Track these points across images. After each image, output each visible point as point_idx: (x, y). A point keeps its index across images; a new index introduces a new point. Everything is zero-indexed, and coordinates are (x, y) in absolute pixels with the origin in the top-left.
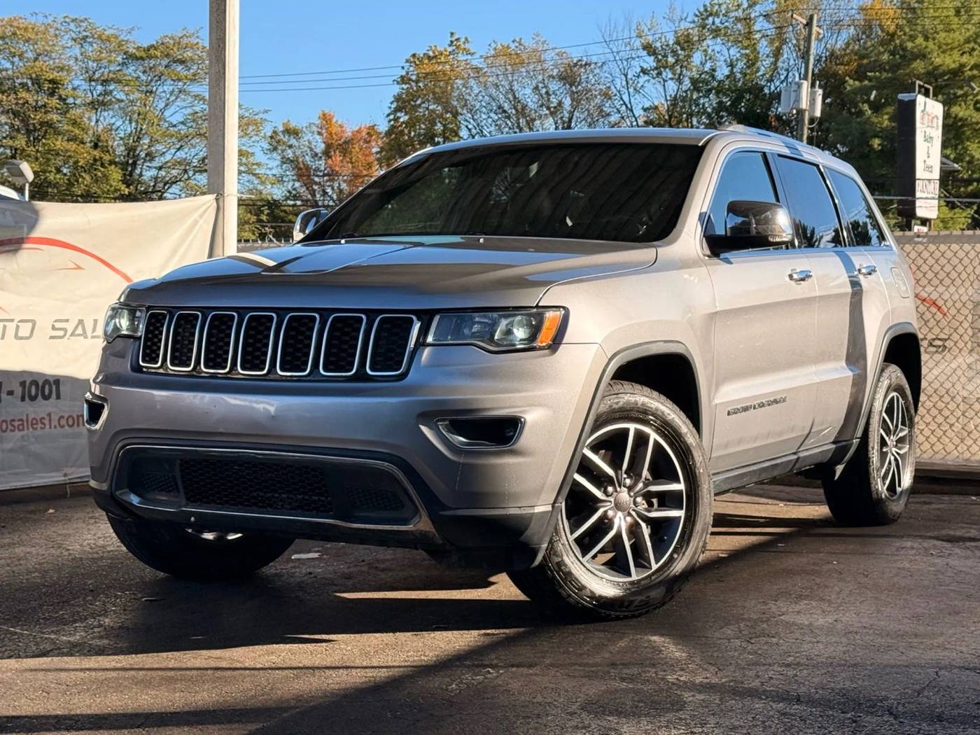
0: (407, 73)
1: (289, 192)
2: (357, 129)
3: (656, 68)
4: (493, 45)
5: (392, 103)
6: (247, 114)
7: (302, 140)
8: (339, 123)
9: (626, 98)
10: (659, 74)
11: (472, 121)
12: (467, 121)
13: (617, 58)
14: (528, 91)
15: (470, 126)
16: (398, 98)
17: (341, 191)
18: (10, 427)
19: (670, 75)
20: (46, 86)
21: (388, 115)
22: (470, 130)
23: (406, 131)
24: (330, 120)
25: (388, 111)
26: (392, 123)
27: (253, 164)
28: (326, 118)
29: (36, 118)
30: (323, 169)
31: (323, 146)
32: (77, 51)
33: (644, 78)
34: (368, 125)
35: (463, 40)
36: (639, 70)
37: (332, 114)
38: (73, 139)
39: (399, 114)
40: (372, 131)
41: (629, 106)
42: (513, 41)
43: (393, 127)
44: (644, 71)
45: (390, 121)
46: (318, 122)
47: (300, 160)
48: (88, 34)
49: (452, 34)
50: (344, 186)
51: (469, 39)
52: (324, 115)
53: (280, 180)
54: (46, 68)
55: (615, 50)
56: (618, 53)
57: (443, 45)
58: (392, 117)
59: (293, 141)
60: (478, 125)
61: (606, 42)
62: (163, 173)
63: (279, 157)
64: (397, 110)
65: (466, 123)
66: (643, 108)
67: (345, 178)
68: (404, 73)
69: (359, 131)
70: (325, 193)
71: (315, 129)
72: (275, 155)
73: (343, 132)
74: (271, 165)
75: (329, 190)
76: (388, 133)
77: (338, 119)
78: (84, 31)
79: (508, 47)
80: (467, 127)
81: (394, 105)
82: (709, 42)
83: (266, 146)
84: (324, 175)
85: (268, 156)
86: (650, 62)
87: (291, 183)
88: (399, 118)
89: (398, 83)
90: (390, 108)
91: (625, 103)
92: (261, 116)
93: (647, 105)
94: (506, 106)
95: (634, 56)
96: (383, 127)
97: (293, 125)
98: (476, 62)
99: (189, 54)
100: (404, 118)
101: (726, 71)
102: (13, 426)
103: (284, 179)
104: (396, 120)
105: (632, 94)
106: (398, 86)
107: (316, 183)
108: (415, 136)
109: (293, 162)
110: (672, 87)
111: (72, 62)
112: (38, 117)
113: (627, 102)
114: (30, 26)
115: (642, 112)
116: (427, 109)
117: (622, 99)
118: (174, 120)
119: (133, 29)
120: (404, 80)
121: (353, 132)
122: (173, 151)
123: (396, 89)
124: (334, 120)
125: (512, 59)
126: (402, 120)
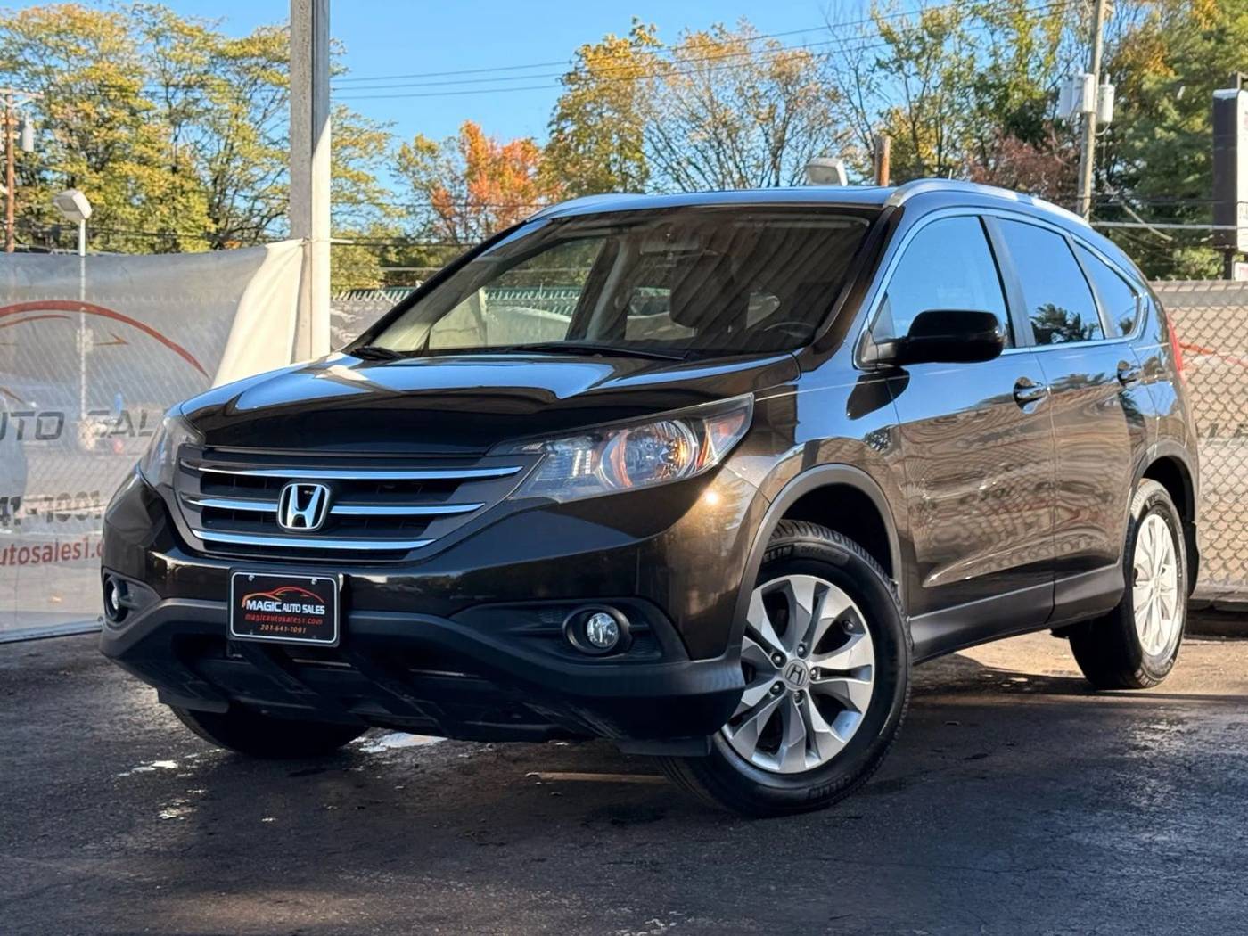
0: (576, 69)
1: (423, 225)
2: (510, 143)
3: (896, 60)
4: (685, 34)
5: (555, 108)
6: (366, 128)
7: (439, 161)
8: (487, 136)
9: (856, 99)
10: (900, 67)
11: (656, 132)
12: (651, 132)
13: (845, 48)
14: (730, 92)
15: (655, 139)
16: (562, 102)
17: (488, 225)
18: (33, 557)
19: (914, 70)
20: (113, 93)
21: (550, 125)
22: (654, 145)
23: (573, 146)
24: (476, 133)
25: (550, 119)
26: (555, 135)
27: (374, 192)
28: (472, 132)
29: (101, 135)
30: (465, 196)
31: (465, 167)
32: (150, 48)
33: (880, 73)
34: (523, 139)
35: (648, 27)
36: (874, 62)
37: (478, 125)
38: (143, 161)
39: (563, 124)
40: (527, 146)
41: (860, 110)
42: (714, 27)
43: (556, 141)
44: (881, 64)
45: (553, 132)
46: (459, 135)
47: (437, 185)
48: (165, 26)
49: (635, 20)
50: (492, 218)
51: (656, 27)
52: (468, 127)
53: (411, 210)
54: (110, 71)
55: (841, 37)
56: (845, 41)
57: (621, 36)
58: (554, 127)
59: (429, 161)
60: (664, 137)
61: (830, 27)
62: (259, 205)
63: (409, 182)
64: (562, 117)
65: (649, 135)
66: (878, 113)
67: (494, 208)
68: (572, 70)
69: (510, 149)
70: (467, 228)
71: (456, 144)
72: (404, 178)
73: (493, 148)
74: (400, 192)
75: (473, 224)
76: (550, 149)
77: (486, 132)
78: (161, 22)
79: (705, 35)
80: (650, 139)
81: (557, 113)
82: (965, 25)
83: (394, 165)
84: (467, 205)
85: (395, 180)
86: (888, 53)
87: (425, 215)
88: (564, 129)
89: (563, 83)
90: (552, 115)
91: (855, 107)
92: (385, 130)
93: (884, 109)
94: (702, 112)
95: (866, 45)
96: (543, 141)
97: (428, 140)
98: (663, 56)
100: (570, 128)
101: (989, 62)
102: (38, 556)
103: (418, 210)
104: (561, 131)
105: (863, 95)
106: (563, 88)
107: (457, 214)
108: (584, 152)
109: (429, 188)
110: (916, 84)
111: (145, 62)
112: (102, 135)
113: (858, 105)
115: (877, 119)
116: (601, 116)
117: (851, 102)
118: (275, 136)
120: (571, 78)
121: (504, 149)
122: (272, 176)
123: (562, 91)
124: (480, 133)
125: (711, 50)
126: (567, 131)
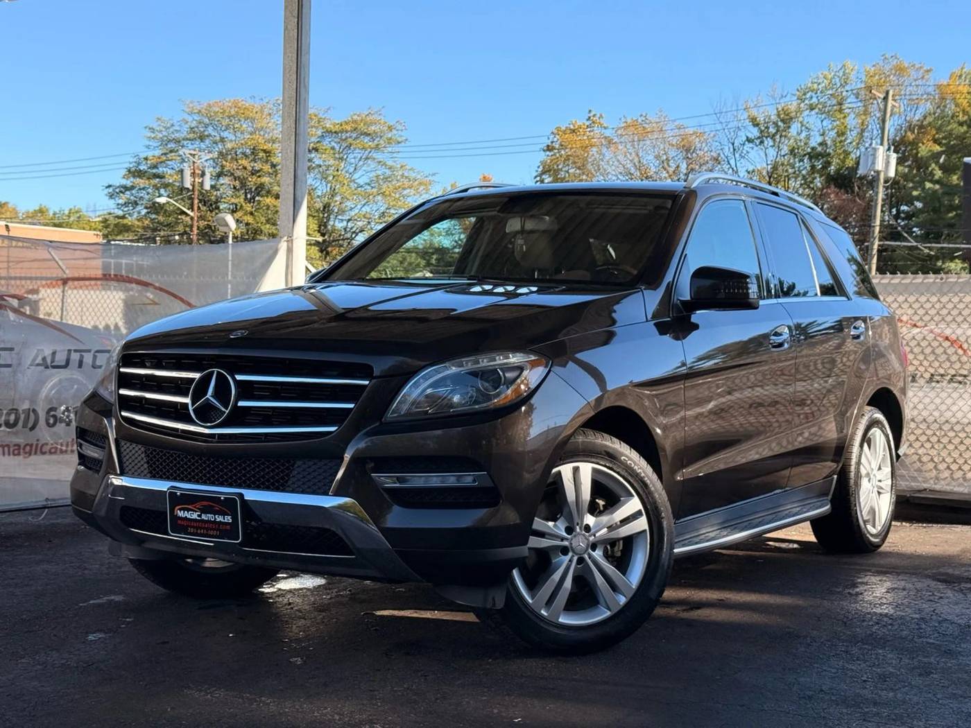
0: (552, 143)
1: (456, 242)
3: (759, 138)
4: (623, 120)
5: (539, 167)
6: (419, 177)
9: (732, 162)
10: (762, 142)
13: (726, 130)
14: (651, 157)
16: (543, 163)
19: (771, 144)
20: (261, 154)
21: (536, 177)
25: (536, 174)
29: (252, 182)
33: (748, 146)
35: (598, 115)
36: (744, 139)
37: (491, 177)
39: (544, 177)
41: (735, 169)
42: (641, 116)
44: (749, 140)
45: (537, 182)
49: (590, 111)
51: (603, 116)
52: (484, 177)
54: (261, 141)
55: (724, 121)
56: (726, 125)
57: (581, 121)
58: (538, 179)
61: (716, 114)
62: (350, 225)
64: (543, 173)
66: (746, 171)
68: (549, 143)
79: (636, 121)
81: (540, 170)
82: (805, 114)
86: (754, 133)
88: (544, 179)
89: (544, 151)
90: (537, 171)
91: (732, 167)
92: (430, 178)
93: (750, 168)
94: (633, 170)
95: (740, 128)
96: (530, 186)
98: (608, 133)
99: (373, 128)
101: (819, 140)
104: (542, 180)
106: (544, 153)
112: (254, 180)
114: (250, 107)
116: (568, 172)
118: (361, 182)
119: (328, 109)
120: (549, 148)
122: (359, 207)
123: (543, 156)
125: (638, 130)
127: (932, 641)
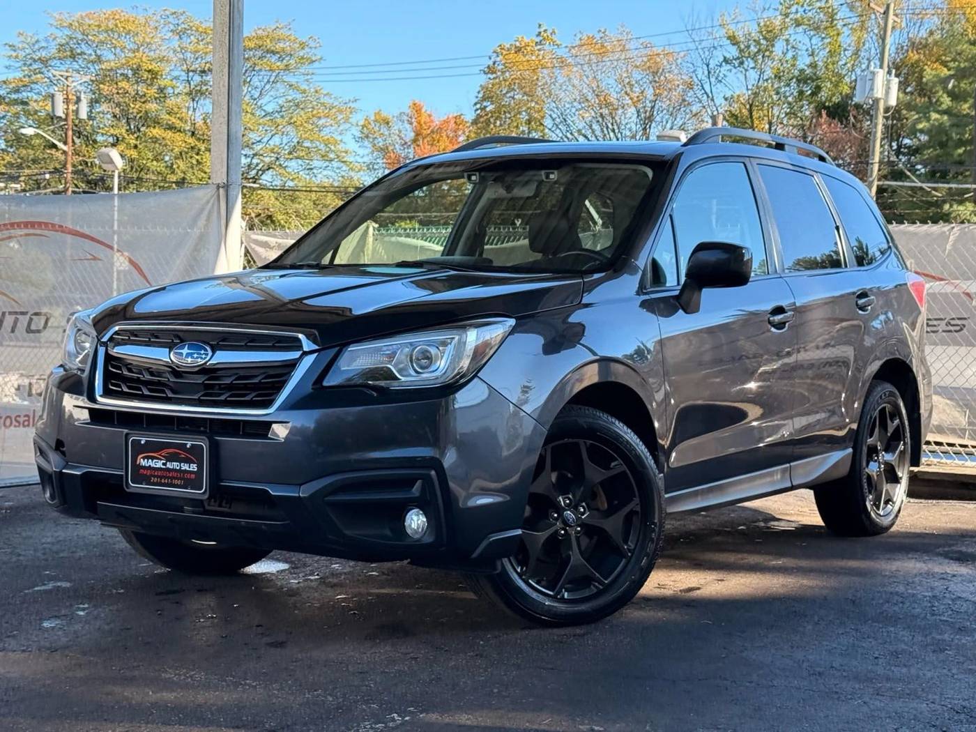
0: (494, 63)
2: (446, 118)
3: (738, 58)
4: (579, 36)
5: (479, 92)
6: (336, 103)
7: (393, 131)
8: (428, 112)
9: (707, 87)
10: (742, 63)
11: (555, 110)
12: (551, 110)
13: (699, 47)
14: (611, 81)
15: (554, 116)
16: (484, 88)
19: (752, 65)
20: (146, 75)
21: (476, 104)
22: (554, 120)
23: (492, 120)
24: (420, 110)
25: (476, 100)
26: (479, 112)
27: (341, 152)
28: (417, 108)
29: (135, 108)
30: (412, 157)
31: (412, 135)
32: (175, 42)
33: (726, 67)
34: (455, 115)
35: (550, 31)
36: (721, 59)
37: (422, 104)
38: (171, 128)
39: (485, 104)
40: (458, 121)
41: (710, 95)
42: (600, 31)
43: (479, 116)
44: (726, 61)
45: (477, 110)
46: (408, 111)
47: (390, 148)
48: (186, 26)
49: (540, 25)
51: (556, 31)
52: (415, 105)
53: (370, 167)
54: (146, 59)
55: (697, 39)
56: (700, 42)
57: (529, 38)
58: (478, 106)
59: (384, 130)
60: (562, 114)
61: (688, 31)
62: (255, 161)
63: (370, 145)
64: (484, 99)
65: (550, 113)
66: (724, 97)
68: (490, 63)
69: (446, 122)
71: (405, 118)
72: (366, 143)
73: (432, 121)
74: (362, 152)
76: (475, 122)
77: (427, 108)
78: (183, 23)
79: (593, 38)
80: (551, 116)
81: (480, 95)
82: (791, 31)
83: (358, 134)
85: (359, 144)
86: (733, 52)
87: (381, 171)
88: (485, 107)
89: (485, 73)
90: (477, 97)
91: (706, 93)
92: (351, 105)
93: (728, 95)
94: (590, 96)
95: (716, 45)
96: (470, 116)
97: (384, 114)
98: (561, 52)
99: (281, 45)
100: (490, 107)
101: (808, 60)
103: (376, 167)
104: (484, 109)
105: (713, 83)
106: (485, 76)
108: (501, 125)
109: (384, 150)
110: (753, 76)
111: (170, 53)
112: (137, 107)
113: (709, 91)
114: (131, 19)
115: (723, 102)
116: (513, 98)
117: (703, 88)
118: (268, 109)
120: (490, 70)
121: (441, 122)
122: (265, 140)
123: (483, 79)
124: (423, 110)
125: (598, 49)
126: (488, 109)
127: (945, 618)
